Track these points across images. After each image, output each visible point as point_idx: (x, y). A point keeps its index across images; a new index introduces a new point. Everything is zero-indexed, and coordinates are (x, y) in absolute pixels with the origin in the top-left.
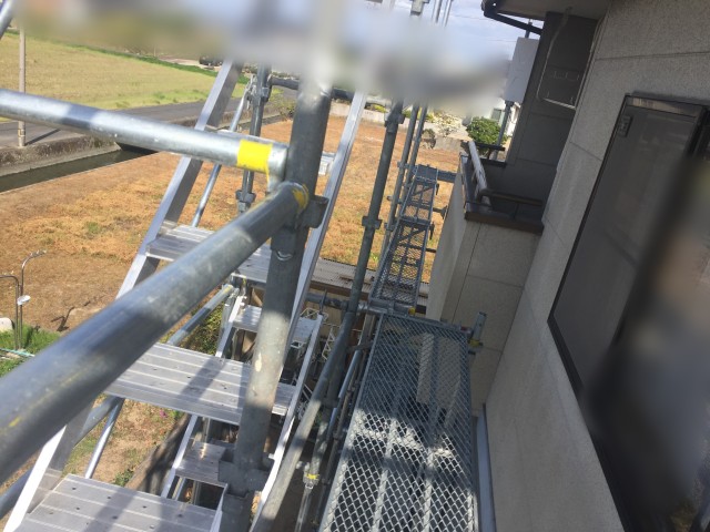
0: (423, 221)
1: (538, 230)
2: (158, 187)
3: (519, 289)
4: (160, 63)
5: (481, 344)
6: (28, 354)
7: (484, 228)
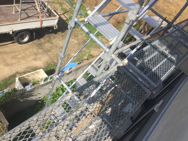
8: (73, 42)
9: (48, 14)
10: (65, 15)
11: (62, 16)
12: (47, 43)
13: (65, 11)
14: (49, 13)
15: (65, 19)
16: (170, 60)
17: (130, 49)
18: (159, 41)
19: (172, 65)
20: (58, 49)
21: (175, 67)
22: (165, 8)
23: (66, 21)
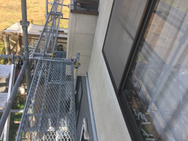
0: (58, 13)
1: (97, 14)
3: (93, 35)
5: (80, 64)
7: (78, 15)
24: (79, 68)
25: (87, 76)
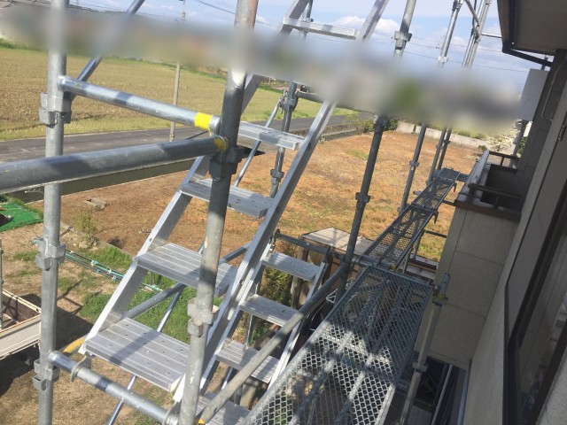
1: (516, 219)
2: (258, 180)
3: (501, 266)
4: (272, 90)
5: (446, 299)
6: (158, 289)
8: (113, 370)
9: (11, 314)
10: (69, 296)
11: (62, 304)
12: (24, 407)
13: (68, 286)
14: (13, 311)
15: (70, 308)
16: (374, 372)
17: (270, 358)
18: (327, 323)
19: (384, 388)
20: (67, 413)
21: (394, 390)
22: (343, 196)
23: (78, 314)
24: (443, 306)
25: (467, 370)
